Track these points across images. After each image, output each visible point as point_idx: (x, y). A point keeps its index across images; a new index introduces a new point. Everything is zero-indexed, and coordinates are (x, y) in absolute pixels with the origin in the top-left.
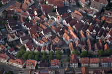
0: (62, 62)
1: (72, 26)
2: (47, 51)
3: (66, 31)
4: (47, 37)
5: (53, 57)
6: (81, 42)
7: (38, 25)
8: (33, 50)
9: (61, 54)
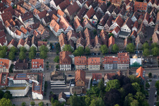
0: (48, 63)
1: (63, 9)
2: (27, 46)
3: (54, 16)
4: (27, 25)
5: (36, 54)
6: (76, 33)
7: (14, 8)
8: (6, 44)
9: (46, 51)
